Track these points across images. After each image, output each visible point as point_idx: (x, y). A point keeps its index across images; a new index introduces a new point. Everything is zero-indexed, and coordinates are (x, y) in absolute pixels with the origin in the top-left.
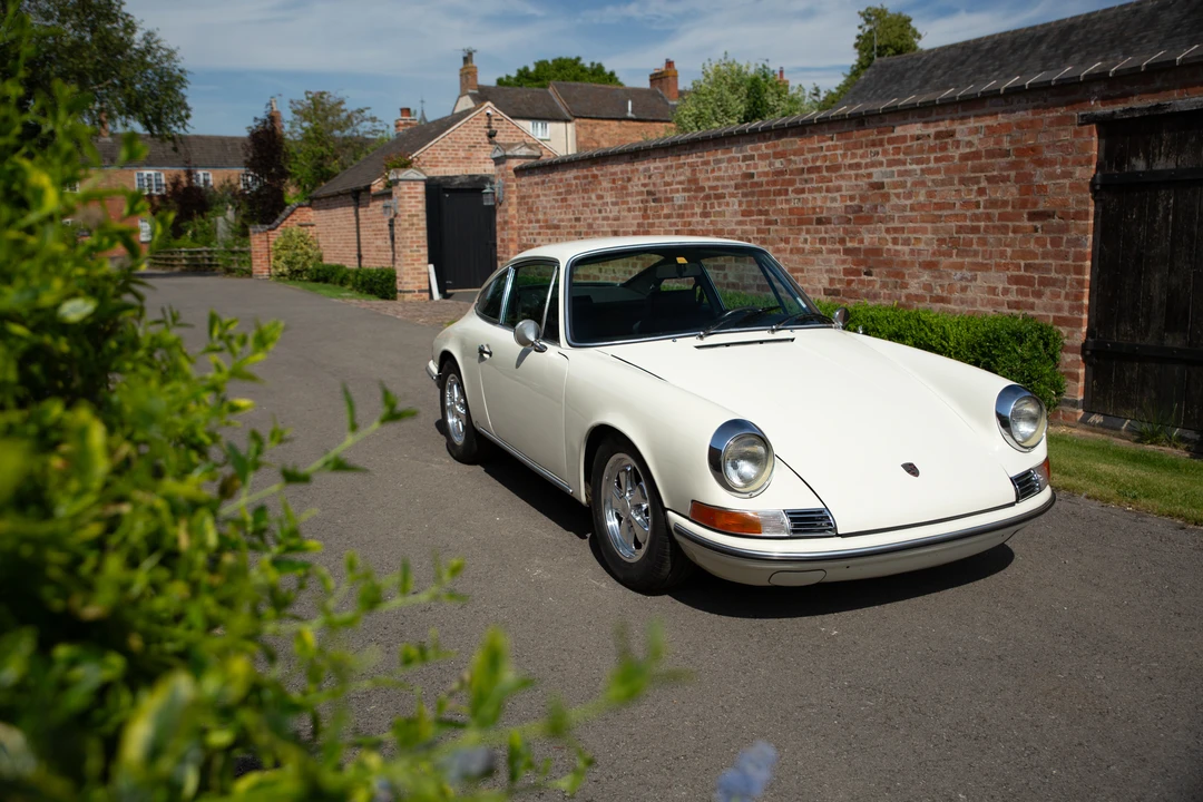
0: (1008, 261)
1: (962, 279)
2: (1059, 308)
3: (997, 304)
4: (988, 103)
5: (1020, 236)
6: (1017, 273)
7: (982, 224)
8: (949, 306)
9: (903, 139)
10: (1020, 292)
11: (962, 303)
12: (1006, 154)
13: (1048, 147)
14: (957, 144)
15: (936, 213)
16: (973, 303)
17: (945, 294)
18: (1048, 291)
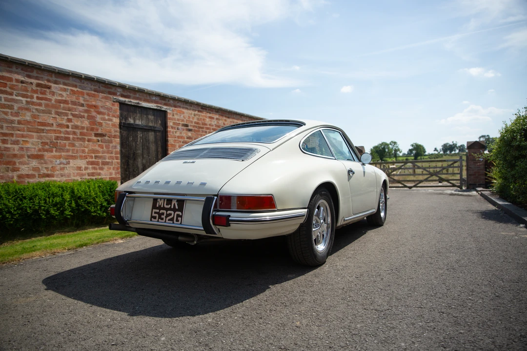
0: (86, 154)
1: (61, 164)
2: (111, 174)
3: (83, 175)
4: (71, 78)
5: (91, 143)
6: (91, 160)
7: (71, 136)
8: (53, 179)
9: (10, 80)
10: (94, 168)
11: (62, 176)
12: (82, 105)
13: (102, 107)
14: (53, 94)
15: (39, 127)
16: (69, 176)
17: (49, 172)
18: (106, 167)
